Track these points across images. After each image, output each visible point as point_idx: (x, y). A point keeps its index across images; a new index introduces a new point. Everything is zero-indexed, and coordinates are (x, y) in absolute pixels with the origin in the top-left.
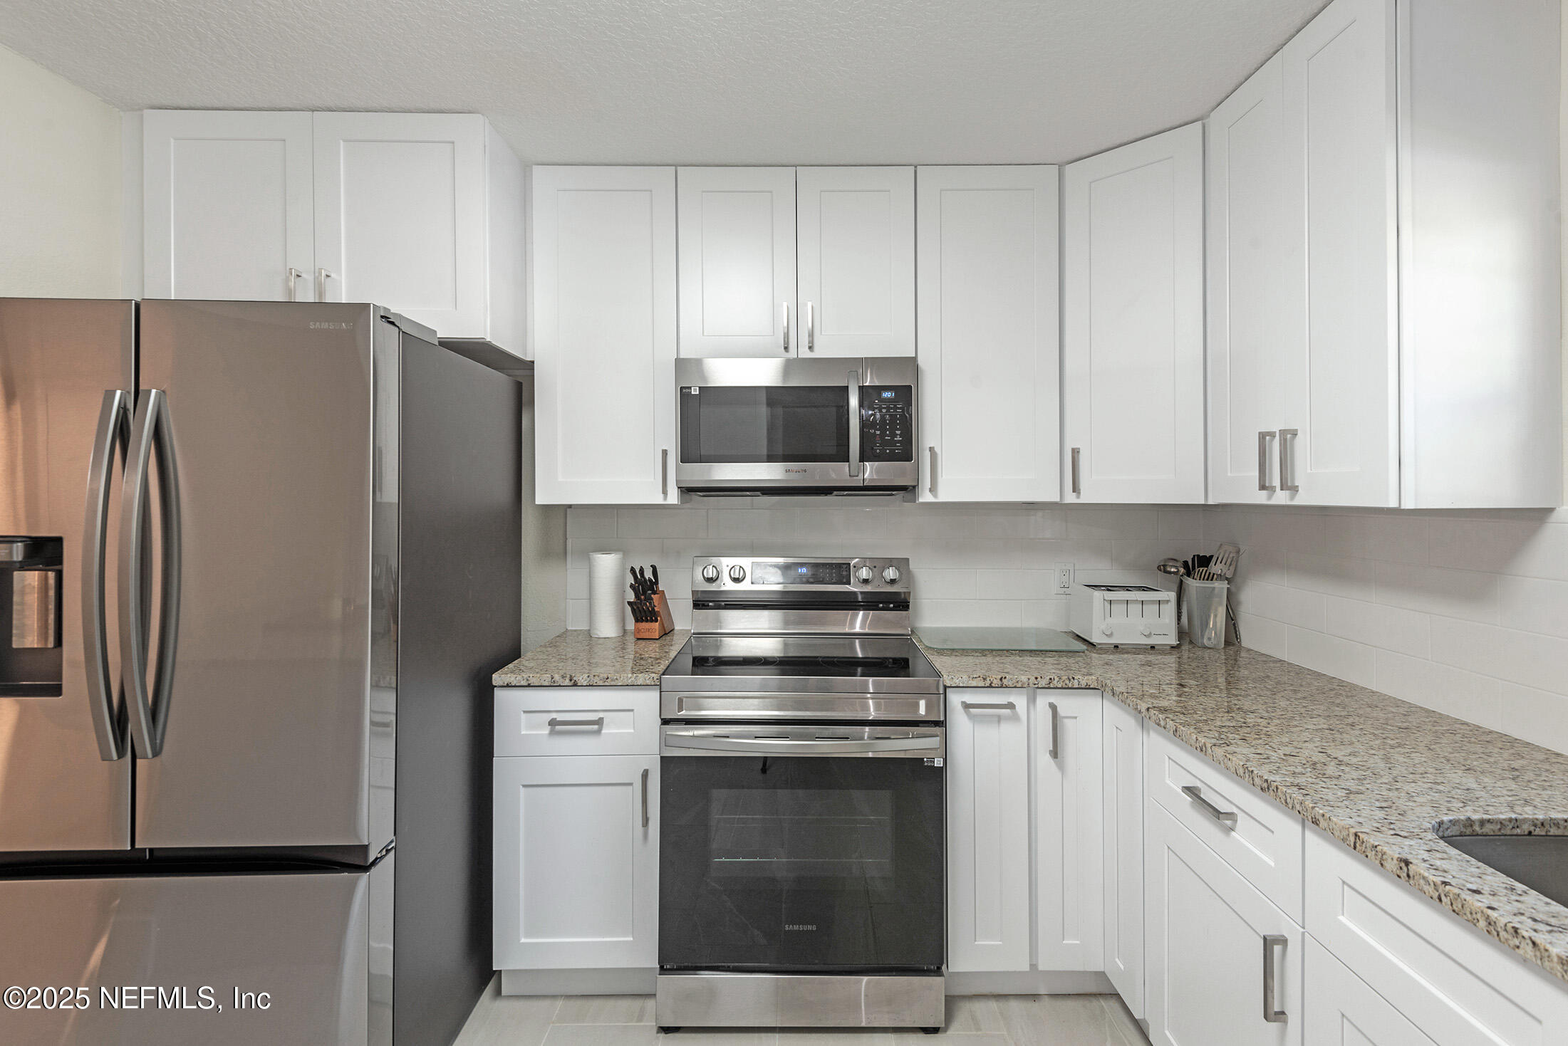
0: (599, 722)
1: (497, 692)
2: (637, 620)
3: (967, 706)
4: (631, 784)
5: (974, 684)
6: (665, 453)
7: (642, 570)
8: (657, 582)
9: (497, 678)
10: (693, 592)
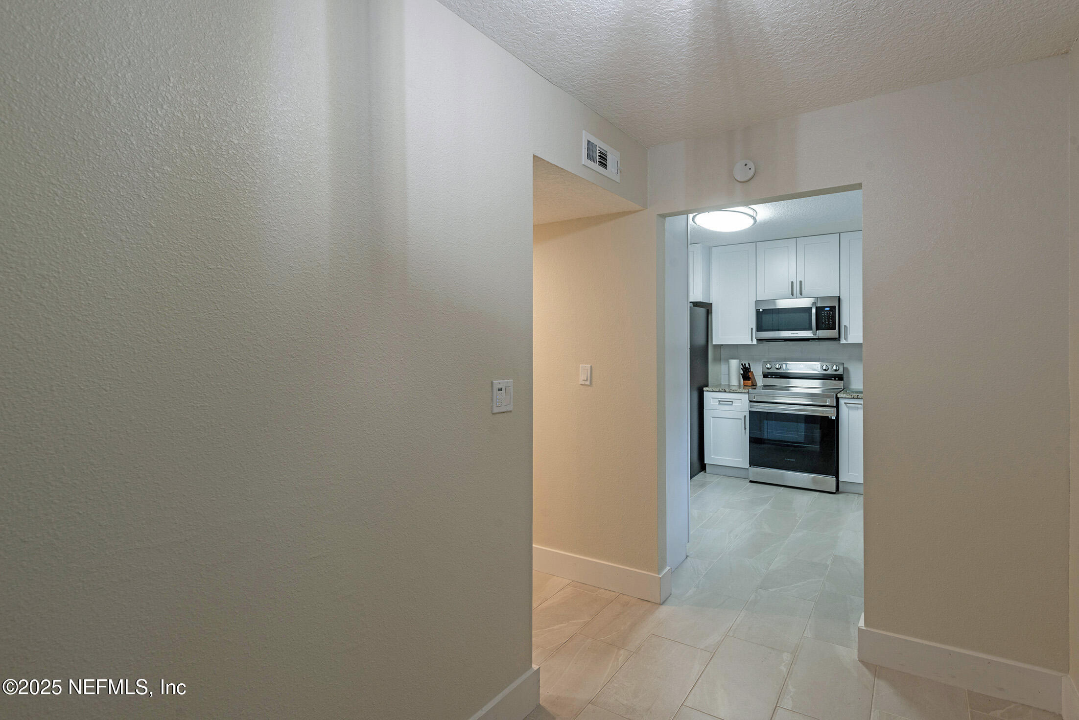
0: (732, 402)
1: (704, 392)
2: (744, 380)
3: (845, 403)
4: (741, 419)
5: (848, 397)
6: (752, 329)
7: (745, 364)
8: (750, 368)
9: (705, 389)
10: (763, 372)
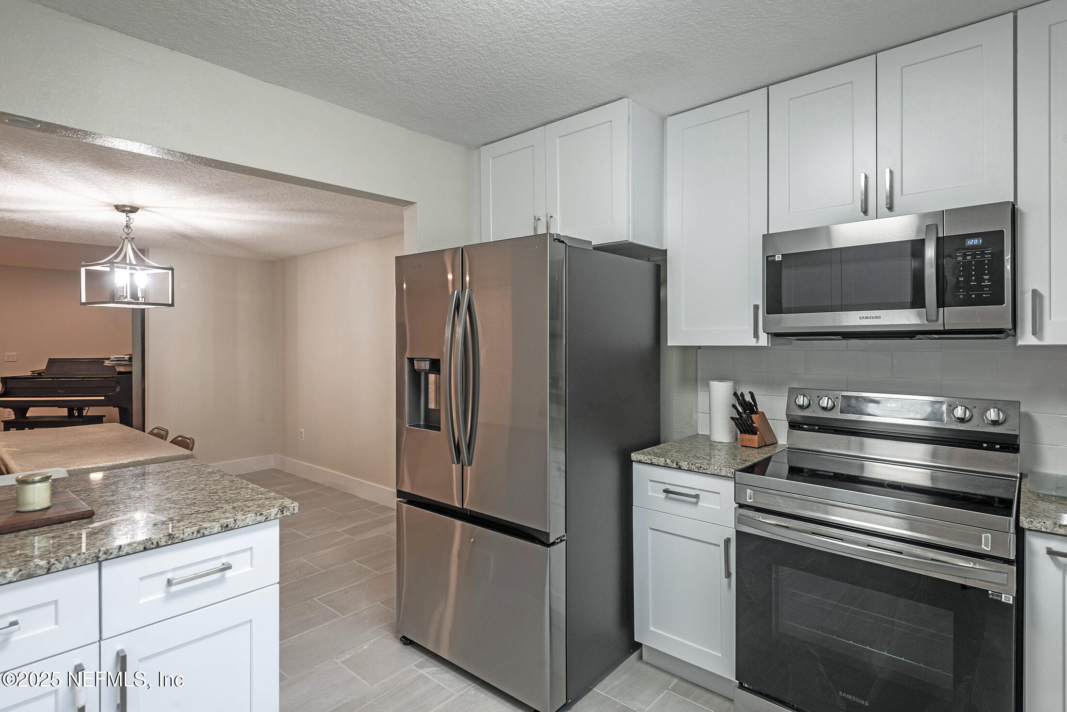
0: (697, 496)
1: (634, 464)
2: (740, 430)
3: (1053, 553)
4: (719, 546)
7: (742, 395)
8: (756, 405)
9: (634, 456)
10: (787, 415)
